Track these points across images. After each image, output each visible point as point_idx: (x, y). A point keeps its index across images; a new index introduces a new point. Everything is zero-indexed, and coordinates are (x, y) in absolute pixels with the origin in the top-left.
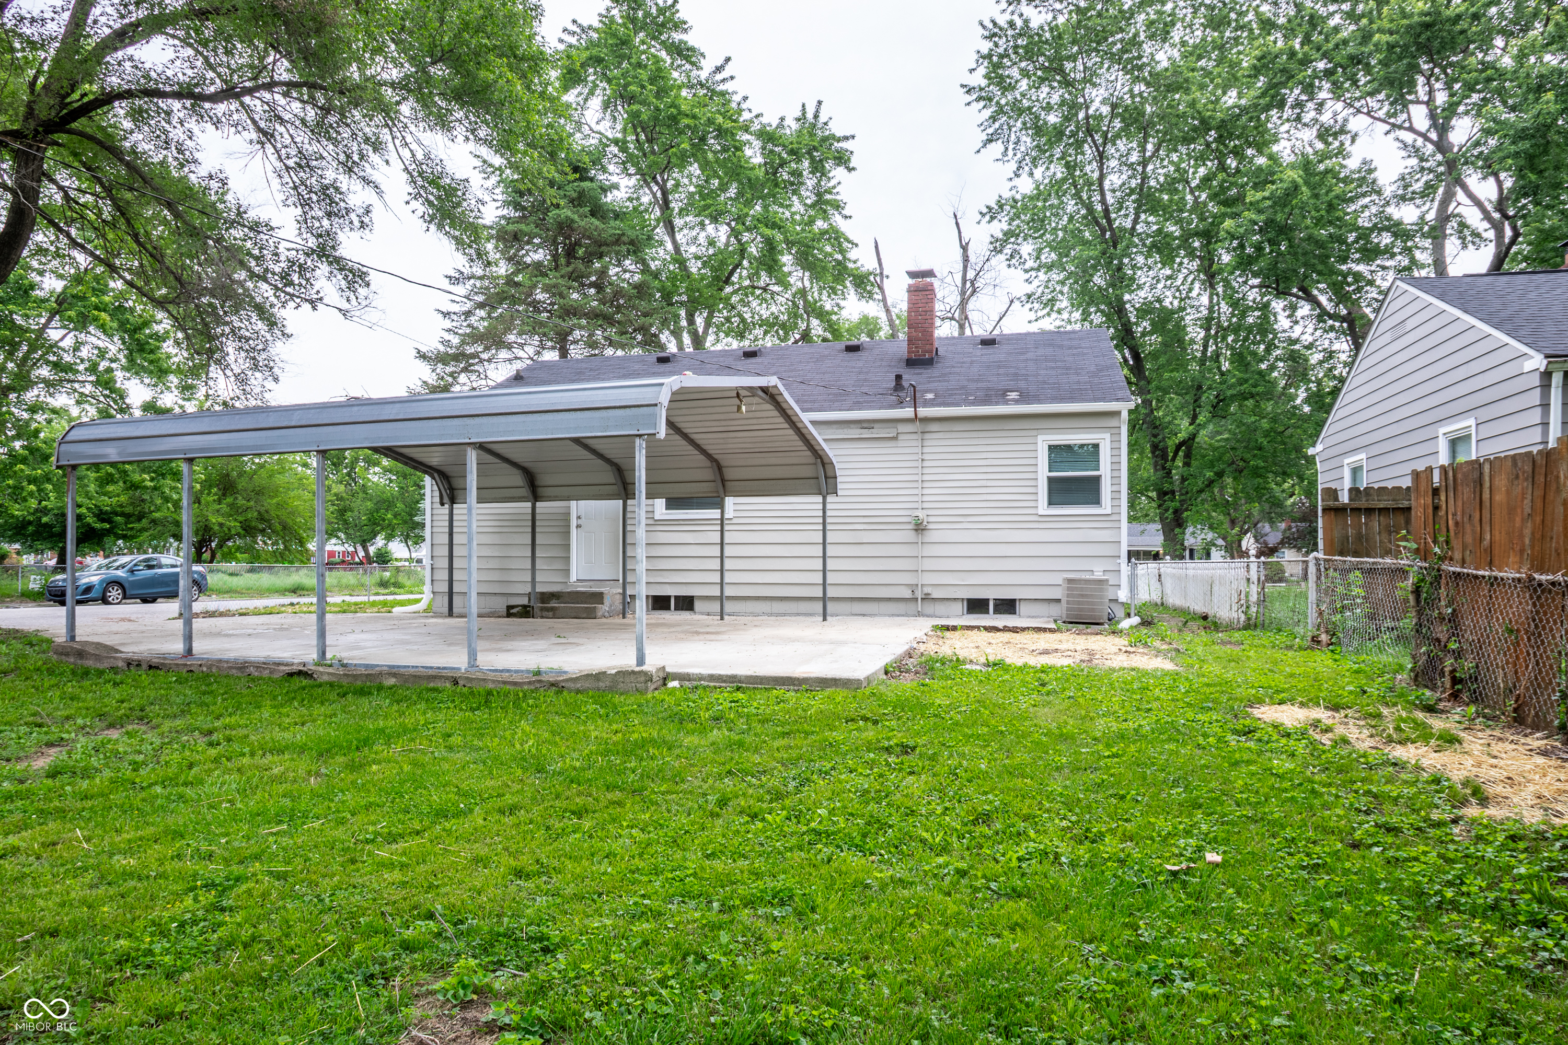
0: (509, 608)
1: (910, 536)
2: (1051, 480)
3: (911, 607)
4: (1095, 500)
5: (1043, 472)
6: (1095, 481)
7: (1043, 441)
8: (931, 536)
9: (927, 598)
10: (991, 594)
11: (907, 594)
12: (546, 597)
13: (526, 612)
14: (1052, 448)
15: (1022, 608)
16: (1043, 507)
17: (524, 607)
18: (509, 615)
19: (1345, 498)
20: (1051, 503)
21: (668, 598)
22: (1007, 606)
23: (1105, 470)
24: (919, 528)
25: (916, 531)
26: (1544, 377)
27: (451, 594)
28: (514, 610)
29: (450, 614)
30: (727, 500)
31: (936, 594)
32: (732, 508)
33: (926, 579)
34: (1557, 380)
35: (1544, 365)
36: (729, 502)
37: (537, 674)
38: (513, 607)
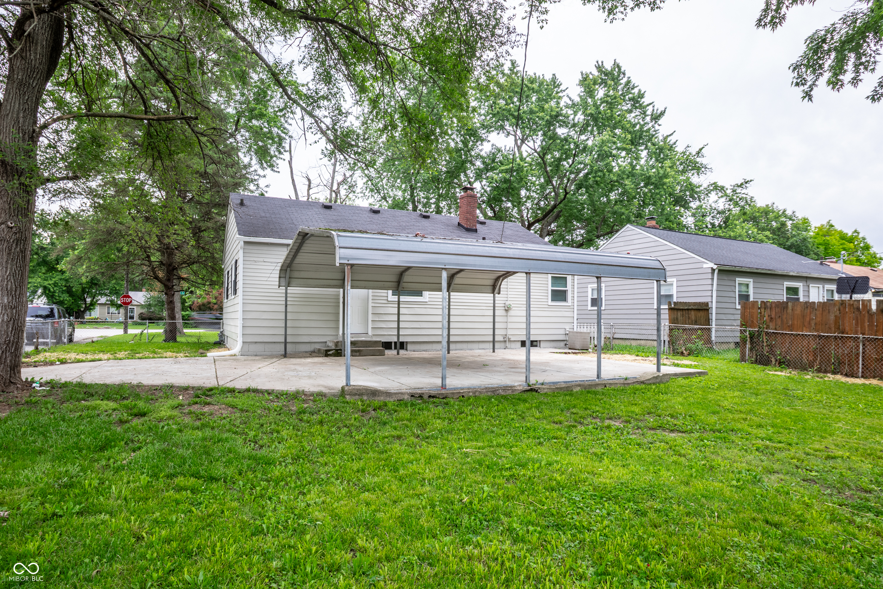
0: (327, 351)
1: (504, 313)
2: (552, 291)
3: (503, 345)
4: (565, 299)
5: (550, 288)
6: (565, 292)
8: (511, 313)
9: (510, 341)
11: (502, 339)
13: (337, 353)
14: (553, 278)
15: (541, 344)
16: (550, 303)
17: (337, 350)
19: (673, 305)
20: (552, 300)
21: (390, 343)
22: (534, 343)
23: (568, 287)
24: (507, 309)
25: (507, 311)
26: (713, 270)
27: (286, 343)
28: (330, 353)
29: (285, 356)
30: (425, 293)
31: (512, 339)
32: (428, 296)
33: (510, 332)
34: (716, 272)
35: (715, 267)
36: (426, 294)
37: (626, 379)
38: (329, 350)
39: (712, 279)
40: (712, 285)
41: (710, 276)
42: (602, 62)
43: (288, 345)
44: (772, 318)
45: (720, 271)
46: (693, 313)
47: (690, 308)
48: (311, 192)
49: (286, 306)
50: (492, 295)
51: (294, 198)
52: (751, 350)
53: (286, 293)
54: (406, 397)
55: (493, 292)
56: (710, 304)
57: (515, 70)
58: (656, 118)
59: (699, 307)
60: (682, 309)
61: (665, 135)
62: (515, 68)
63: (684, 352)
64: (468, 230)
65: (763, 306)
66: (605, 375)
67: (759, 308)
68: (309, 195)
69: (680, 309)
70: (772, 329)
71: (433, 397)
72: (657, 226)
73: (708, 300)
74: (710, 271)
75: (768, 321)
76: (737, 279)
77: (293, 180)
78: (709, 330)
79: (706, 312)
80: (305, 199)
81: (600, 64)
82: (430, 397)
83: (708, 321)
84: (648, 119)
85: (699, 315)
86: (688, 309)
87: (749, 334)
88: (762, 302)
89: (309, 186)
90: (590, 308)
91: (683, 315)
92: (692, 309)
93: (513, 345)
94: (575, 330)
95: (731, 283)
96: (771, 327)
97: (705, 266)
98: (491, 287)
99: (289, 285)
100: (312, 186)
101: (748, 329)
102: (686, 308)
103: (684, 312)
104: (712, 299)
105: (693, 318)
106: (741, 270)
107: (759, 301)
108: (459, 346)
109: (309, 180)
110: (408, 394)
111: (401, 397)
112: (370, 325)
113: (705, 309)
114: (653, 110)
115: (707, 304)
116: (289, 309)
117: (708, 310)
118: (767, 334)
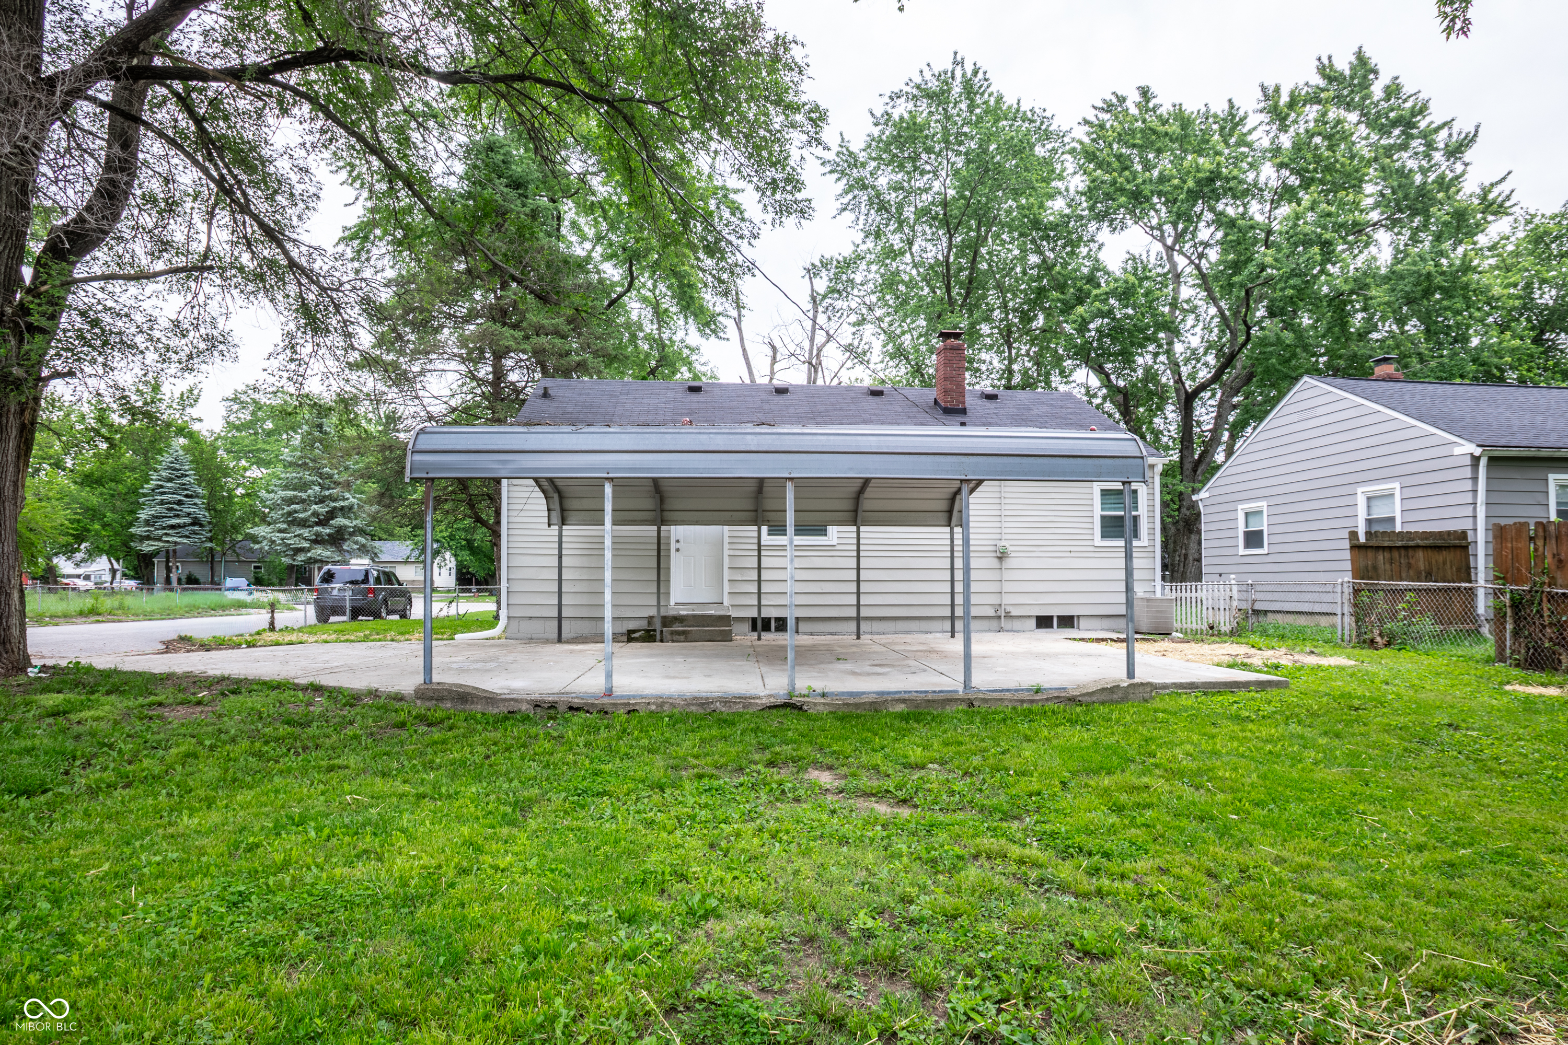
0: (630, 632)
1: (995, 563)
2: (1103, 518)
3: (994, 624)
4: (1135, 535)
5: (1098, 512)
6: (1135, 520)
7: (1097, 488)
8: (1011, 563)
9: (1008, 616)
10: (1055, 612)
11: (991, 612)
12: (668, 621)
13: (649, 636)
14: (1104, 492)
15: (1083, 623)
16: (1098, 541)
17: (648, 631)
18: (630, 640)
19: (1362, 539)
20: (1103, 536)
22: (1067, 621)
23: (1142, 510)
24: (1002, 556)
25: (1000, 558)
26: (1476, 460)
27: (560, 618)
28: (636, 635)
29: (560, 640)
30: (830, 528)
31: (1014, 612)
32: (836, 535)
33: (1007, 600)
34: (1483, 462)
35: (1478, 451)
36: (832, 530)
37: (1038, 691)
38: (634, 631)
39: (1475, 479)
40: (1475, 491)
41: (1468, 472)
42: (1330, 58)
43: (564, 623)
44: (1560, 561)
45: (1492, 460)
46: (1420, 554)
47: (1411, 543)
48: (777, 367)
49: (560, 557)
50: (948, 529)
51: (747, 381)
52: (1516, 634)
53: (560, 536)
54: (524, 707)
55: (949, 524)
56: (1470, 534)
57: (1151, 105)
58: (1455, 151)
59: (1439, 542)
60: (1390, 548)
61: (1487, 183)
62: (1148, 102)
63: (1378, 639)
64: (948, 411)
65: (1541, 533)
66: (983, 680)
67: (1531, 539)
68: (773, 373)
69: (1384, 548)
70: (1562, 587)
71: (578, 709)
72: (1399, 375)
73: (1465, 525)
74: (1468, 461)
75: (1553, 567)
76: (1552, 477)
77: (744, 350)
78: (1471, 592)
79: (1458, 552)
80: (766, 380)
81: (1326, 61)
82: (571, 708)
83: (1466, 572)
84: (1438, 156)
85: (1441, 559)
86: (1406, 548)
87: (1512, 599)
88: (1537, 524)
89: (774, 358)
90: (1242, 551)
91: (1391, 561)
92: (1417, 547)
93: (1017, 624)
94: (1158, 595)
95: (1539, 486)
96: (1560, 581)
97: (1457, 451)
98: (946, 515)
99: (563, 522)
100: (779, 357)
101: (1509, 587)
102: (1399, 544)
103: (1396, 554)
104: (1475, 523)
105: (1422, 565)
106: (1558, 454)
107: (1532, 522)
108: (877, 626)
109: (774, 348)
110: (528, 702)
111: (514, 707)
112: (727, 588)
113: (1455, 547)
114: (1450, 135)
115: (1464, 534)
116: (566, 561)
117: (1466, 548)
118: (1551, 597)
